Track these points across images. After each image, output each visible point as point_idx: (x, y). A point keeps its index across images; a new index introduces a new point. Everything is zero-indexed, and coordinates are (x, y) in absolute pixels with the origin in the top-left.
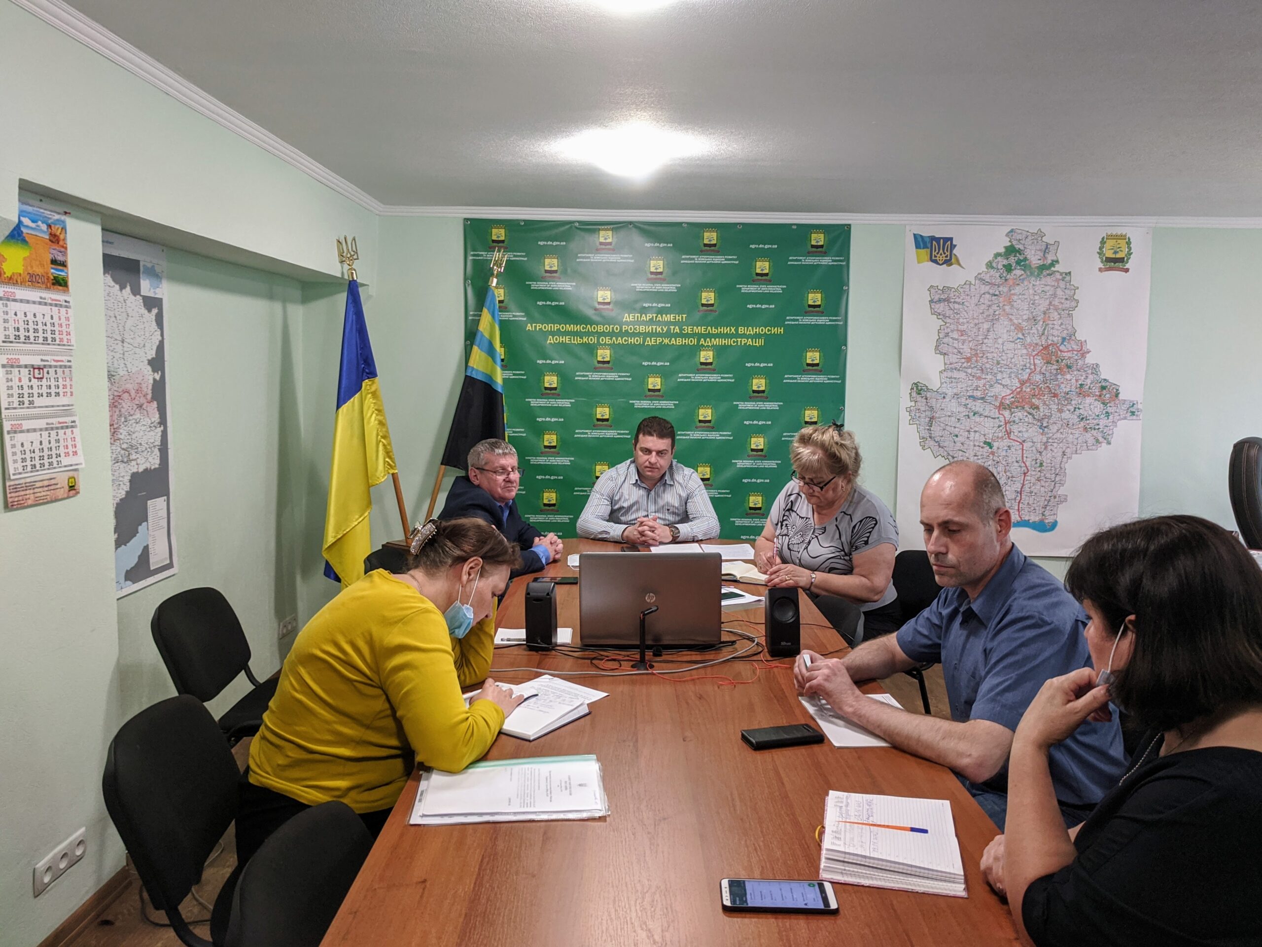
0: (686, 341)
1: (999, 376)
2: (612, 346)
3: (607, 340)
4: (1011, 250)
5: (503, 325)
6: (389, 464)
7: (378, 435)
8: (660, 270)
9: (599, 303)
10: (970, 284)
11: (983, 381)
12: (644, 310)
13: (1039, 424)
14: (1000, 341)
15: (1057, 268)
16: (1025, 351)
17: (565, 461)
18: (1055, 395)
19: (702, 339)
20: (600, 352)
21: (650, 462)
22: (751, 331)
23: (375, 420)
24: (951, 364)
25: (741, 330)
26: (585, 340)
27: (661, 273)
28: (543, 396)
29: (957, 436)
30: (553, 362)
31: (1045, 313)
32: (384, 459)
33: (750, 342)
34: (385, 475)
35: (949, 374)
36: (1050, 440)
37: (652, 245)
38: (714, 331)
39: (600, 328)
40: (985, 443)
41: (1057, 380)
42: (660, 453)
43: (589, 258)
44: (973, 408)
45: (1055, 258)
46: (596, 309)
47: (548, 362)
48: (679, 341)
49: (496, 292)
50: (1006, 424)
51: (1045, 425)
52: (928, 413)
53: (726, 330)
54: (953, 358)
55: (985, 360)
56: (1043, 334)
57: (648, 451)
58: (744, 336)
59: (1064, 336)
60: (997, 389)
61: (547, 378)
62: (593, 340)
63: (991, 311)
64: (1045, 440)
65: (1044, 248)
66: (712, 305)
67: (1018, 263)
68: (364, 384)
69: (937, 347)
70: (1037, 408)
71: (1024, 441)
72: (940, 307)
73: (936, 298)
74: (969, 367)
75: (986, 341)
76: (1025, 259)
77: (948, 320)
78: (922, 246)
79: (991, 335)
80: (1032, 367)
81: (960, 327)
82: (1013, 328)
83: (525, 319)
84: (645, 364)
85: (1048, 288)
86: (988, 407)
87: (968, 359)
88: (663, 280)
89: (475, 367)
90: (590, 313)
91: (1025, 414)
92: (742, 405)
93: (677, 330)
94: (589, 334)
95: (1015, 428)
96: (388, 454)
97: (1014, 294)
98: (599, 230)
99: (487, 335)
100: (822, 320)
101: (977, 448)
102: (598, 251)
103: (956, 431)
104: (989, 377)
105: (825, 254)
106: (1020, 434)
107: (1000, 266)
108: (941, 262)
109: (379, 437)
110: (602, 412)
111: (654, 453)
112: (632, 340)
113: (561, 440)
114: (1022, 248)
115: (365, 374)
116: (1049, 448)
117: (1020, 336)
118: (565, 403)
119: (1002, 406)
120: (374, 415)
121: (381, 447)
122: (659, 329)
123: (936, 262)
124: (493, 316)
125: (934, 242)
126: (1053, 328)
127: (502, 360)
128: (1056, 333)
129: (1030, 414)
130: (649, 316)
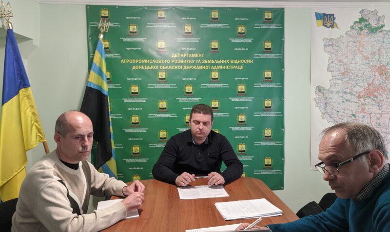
0: (204, 67)
1: (358, 82)
2: (166, 71)
3: (164, 67)
4: (362, 20)
5: (108, 61)
7: (31, 121)
8: (190, 31)
9: (159, 48)
10: (343, 37)
11: (350, 84)
12: (182, 52)
13: (378, 105)
14: (358, 64)
15: (384, 28)
16: (370, 70)
17: (143, 130)
18: (385, 91)
19: (212, 66)
20: (160, 73)
21: (199, 129)
22: (237, 62)
23: (29, 112)
24: (335, 76)
25: (232, 61)
26: (152, 67)
27: (190, 33)
28: (131, 97)
29: (338, 112)
30: (136, 79)
31: (379, 50)
32: (37, 134)
33: (236, 67)
35: (334, 81)
36: (383, 112)
37: (185, 18)
38: (218, 62)
39: (160, 61)
40: (352, 115)
41: (385, 83)
43: (153, 25)
44: (346, 98)
45: (383, 24)
46: (157, 52)
47: (133, 79)
48: (201, 68)
50: (362, 105)
51: (380, 105)
52: (324, 101)
53: (225, 61)
54: (336, 73)
55: (351, 74)
56: (379, 61)
57: (198, 123)
58: (233, 64)
59: (388, 61)
60: (357, 88)
61: (132, 88)
62: (157, 67)
63: (353, 50)
64: (381, 112)
65: (377, 18)
66: (217, 49)
67: (366, 26)
68: (21, 91)
69: (328, 68)
70: (376, 97)
71: (371, 113)
72: (329, 48)
73: (327, 44)
74: (344, 78)
75: (351, 65)
76: (369, 24)
77: (333, 55)
78: (319, 18)
79: (353, 62)
80: (374, 77)
81: (339, 58)
82: (364, 58)
83: (120, 57)
84: (184, 79)
85: (379, 38)
86: (353, 97)
87: (343, 74)
88: (192, 37)
89: (92, 82)
90: (154, 53)
91: (371, 100)
92: (233, 99)
93: (200, 61)
94: (154, 64)
95: (366, 107)
96: (39, 130)
97: (364, 42)
98: (158, 11)
99: (98, 65)
100: (272, 56)
101: (348, 117)
102: (157, 22)
103: (338, 109)
104: (353, 82)
105: (272, 23)
106: (369, 110)
107: (357, 28)
108: (328, 26)
109: (33, 122)
110: (162, 104)
112: (177, 67)
113: (141, 119)
114: (367, 19)
115: (21, 85)
116: (383, 116)
117: (367, 62)
118: (143, 100)
119: (360, 97)
120: (29, 109)
121: (34, 127)
122: (190, 61)
123: (326, 26)
124: (101, 55)
125: (325, 17)
126: (383, 58)
127: (108, 79)
128: (384, 60)
129: (373, 100)
130: (185, 55)
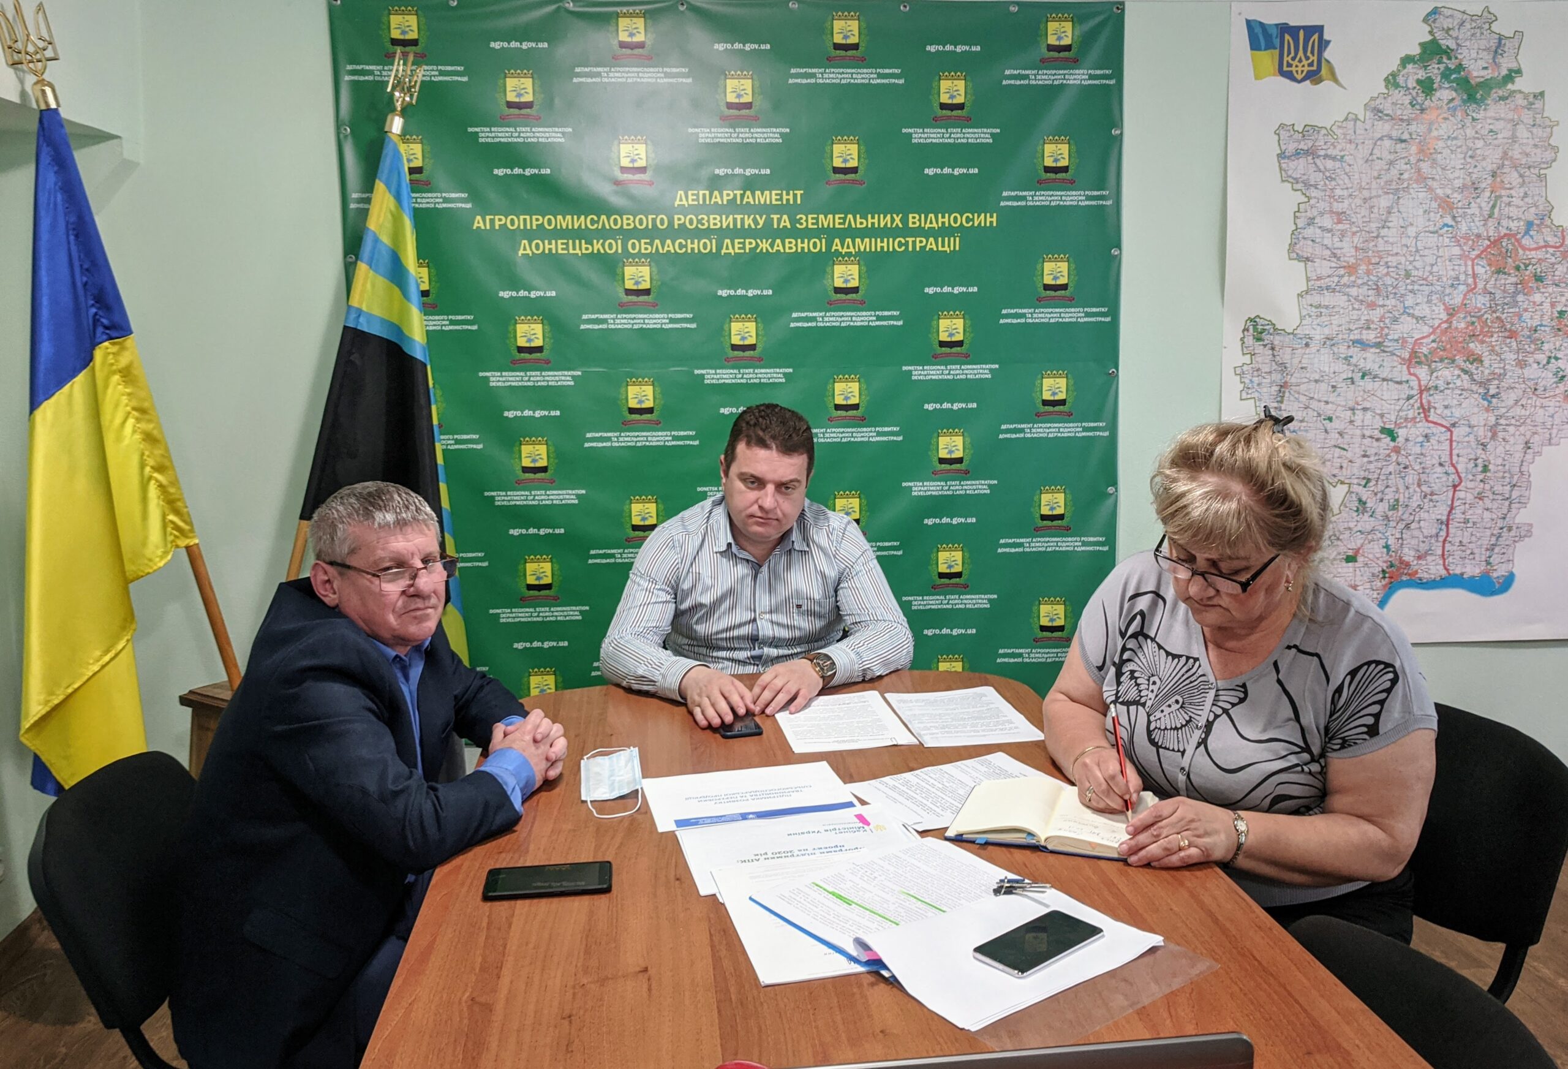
0: (805, 245)
1: (1410, 301)
2: (654, 259)
3: (642, 246)
4: (1432, 50)
5: (423, 220)
6: (177, 528)
7: (142, 466)
8: (747, 99)
9: (624, 170)
10: (1356, 119)
11: (1379, 312)
12: (715, 183)
13: (1481, 390)
14: (1412, 231)
15: (1519, 84)
16: (1456, 251)
17: (568, 496)
18: (1512, 334)
19: (837, 241)
20: (629, 271)
21: (761, 508)
22: (933, 222)
23: (134, 432)
24: (1319, 278)
25: (914, 220)
26: (597, 246)
27: (748, 106)
28: (514, 365)
29: (1330, 419)
30: (533, 295)
31: (1494, 175)
32: (164, 516)
33: (931, 244)
34: (166, 553)
35: (1316, 299)
36: (1502, 421)
37: (729, 46)
38: (859, 223)
39: (627, 222)
40: (1383, 430)
41: (1515, 304)
42: (782, 487)
43: (599, 75)
44: (1362, 364)
45: (1514, 66)
46: (617, 183)
47: (522, 293)
48: (791, 246)
49: (402, 148)
50: (1421, 392)
51: (1492, 391)
52: (1276, 377)
53: (885, 221)
54: (1323, 268)
55: (1383, 270)
56: (1490, 216)
57: (757, 482)
58: (920, 232)
59: (1531, 218)
60: (1406, 327)
61: (521, 329)
62: (614, 247)
63: (1394, 172)
64: (1492, 420)
65: (1493, 43)
66: (854, 170)
67: (1446, 75)
68: (98, 354)
69: (1292, 246)
70: (1479, 360)
71: (1454, 425)
72: (1299, 167)
73: (1291, 147)
74: (1353, 285)
75: (1384, 232)
76: (1460, 67)
77: (1313, 193)
78: (1263, 44)
79: (1395, 221)
80: (1470, 281)
81: (1338, 207)
82: (1434, 205)
83: (469, 206)
84: (723, 293)
85: (1499, 125)
86: (1389, 361)
87: (1351, 269)
88: (754, 121)
89: (364, 308)
90: (604, 190)
91: (1457, 372)
92: (920, 373)
93: (786, 222)
94: (604, 234)
95: (1437, 400)
96: (172, 503)
97: (1438, 138)
98: (618, 15)
99: (385, 239)
100: (1073, 198)
101: (1367, 441)
102: (615, 61)
103: (1329, 410)
104: (1391, 302)
105: (1075, 63)
106: (1447, 412)
107: (1411, 83)
108: (1299, 77)
109: (148, 469)
110: (641, 394)
111: (770, 488)
112: (695, 246)
113: (556, 454)
114: (1453, 46)
115: (100, 330)
116: (1501, 435)
117: (1448, 220)
118: (563, 378)
119: (1414, 359)
120: (131, 421)
121: (153, 491)
122: (749, 222)
123: (1290, 76)
124: (398, 197)
125: (1287, 37)
126: (1509, 204)
127: (425, 294)
128: (1514, 212)
129: (1466, 372)
130: (728, 195)
